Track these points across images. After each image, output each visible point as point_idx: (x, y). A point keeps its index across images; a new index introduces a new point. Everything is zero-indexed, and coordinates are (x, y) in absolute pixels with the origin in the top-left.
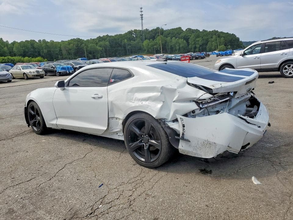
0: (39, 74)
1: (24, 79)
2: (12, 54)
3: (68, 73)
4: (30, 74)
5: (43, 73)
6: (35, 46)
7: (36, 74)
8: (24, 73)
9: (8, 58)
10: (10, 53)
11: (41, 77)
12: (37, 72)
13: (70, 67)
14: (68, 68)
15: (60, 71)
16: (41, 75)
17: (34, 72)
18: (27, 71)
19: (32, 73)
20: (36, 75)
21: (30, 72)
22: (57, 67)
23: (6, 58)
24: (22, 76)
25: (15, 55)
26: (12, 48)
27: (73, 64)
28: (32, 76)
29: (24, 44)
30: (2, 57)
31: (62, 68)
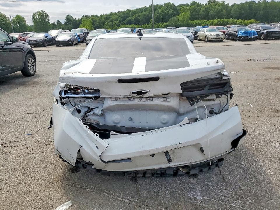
0: (218, 37)
1: (204, 41)
2: (229, 16)
3: (249, 38)
4: (210, 37)
5: (223, 36)
6: (253, 6)
7: (215, 37)
8: (206, 36)
9: (223, 21)
10: (227, 15)
11: (221, 40)
12: (217, 35)
13: (253, 32)
14: (251, 33)
15: (240, 36)
16: (220, 39)
17: (214, 35)
18: (208, 34)
19: (212, 36)
20: (215, 39)
21: (211, 35)
22: (239, 31)
23: (221, 20)
24: (204, 38)
25: (231, 17)
26: (231, 10)
27: (261, 29)
28: (212, 39)
29: (242, 6)
30: (218, 19)
31: (243, 33)
